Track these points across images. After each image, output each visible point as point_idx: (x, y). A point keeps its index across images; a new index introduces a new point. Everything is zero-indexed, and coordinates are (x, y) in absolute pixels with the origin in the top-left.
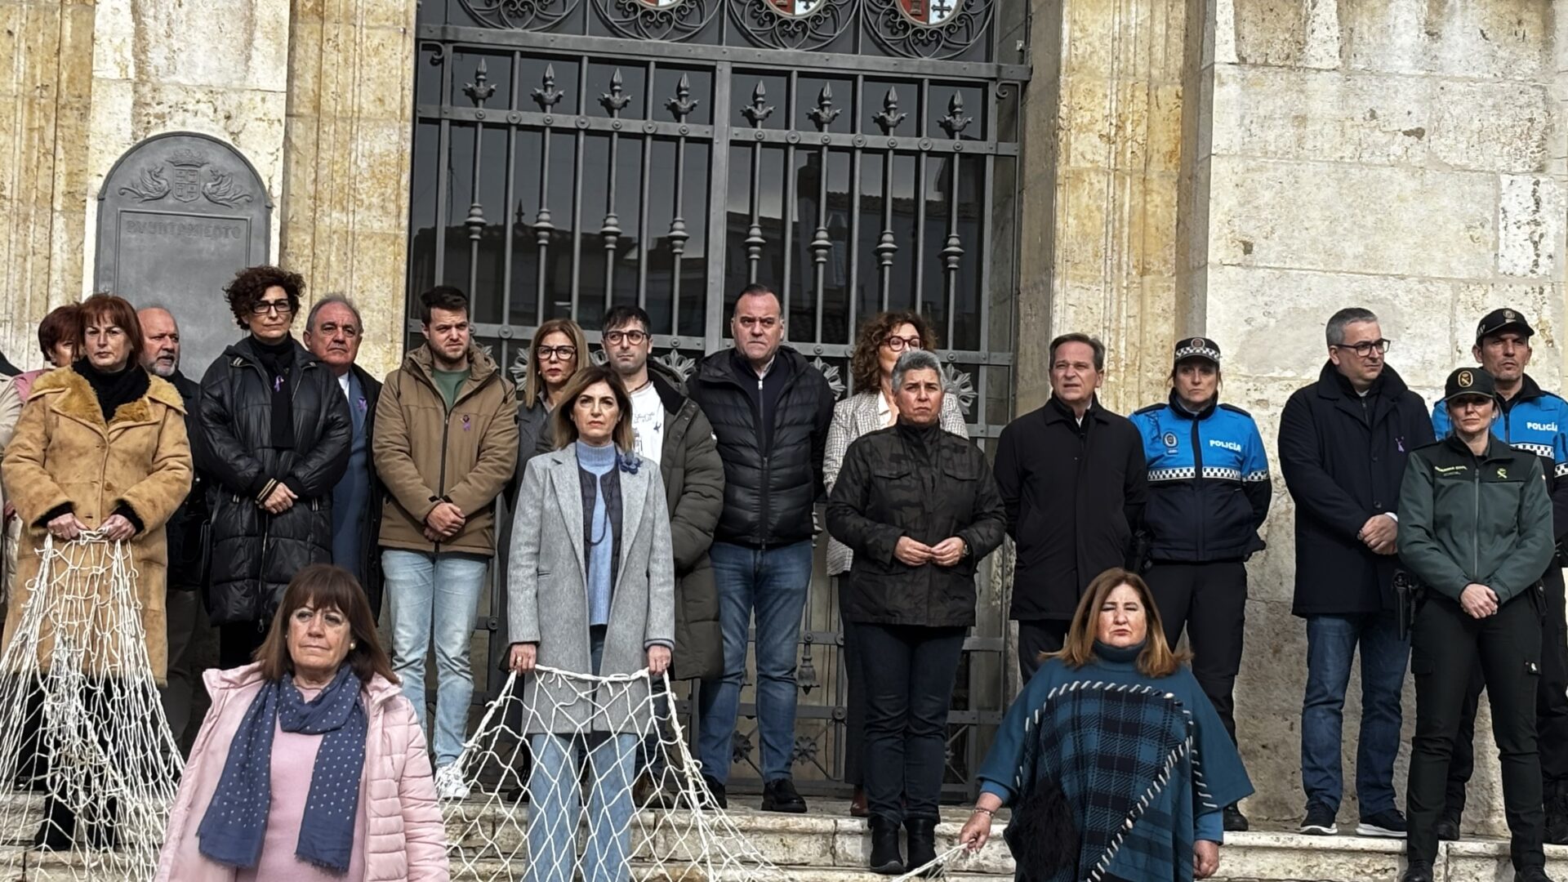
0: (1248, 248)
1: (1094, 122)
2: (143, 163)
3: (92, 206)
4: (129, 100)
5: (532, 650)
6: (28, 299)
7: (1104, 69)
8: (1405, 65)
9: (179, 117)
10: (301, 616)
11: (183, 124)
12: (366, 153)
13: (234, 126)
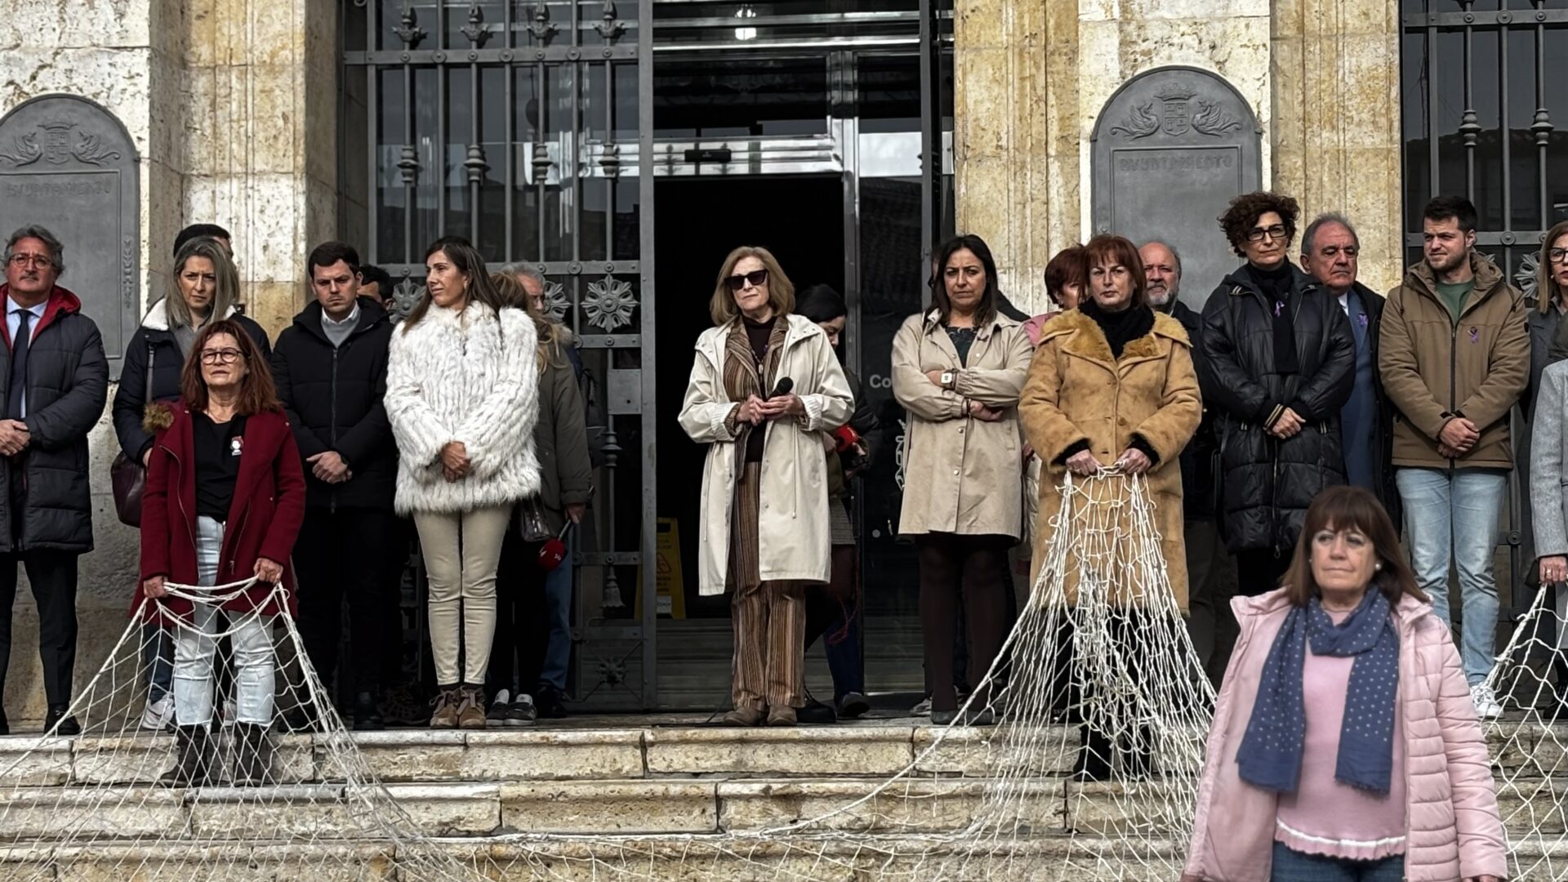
2: (1133, 100)
3: (1085, 148)
4: (1115, 40)
5: (1562, 562)
6: (1029, 245)
9: (1165, 51)
10: (1323, 539)
11: (1170, 58)
12: (1354, 69)
13: (1220, 55)
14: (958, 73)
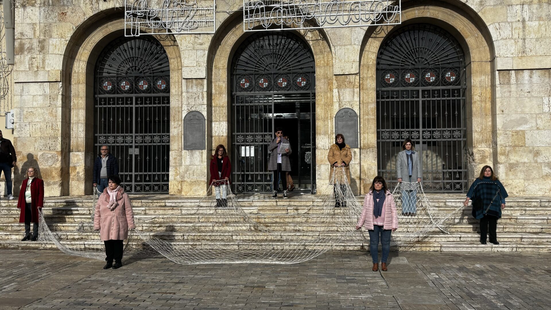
0: (503, 111)
1: (477, 94)
2: (340, 112)
3: (334, 119)
4: (338, 104)
5: (401, 179)
6: (326, 131)
7: (479, 86)
8: (527, 82)
10: (376, 183)
11: (346, 107)
12: (370, 108)
13: (352, 106)
14: (316, 108)
